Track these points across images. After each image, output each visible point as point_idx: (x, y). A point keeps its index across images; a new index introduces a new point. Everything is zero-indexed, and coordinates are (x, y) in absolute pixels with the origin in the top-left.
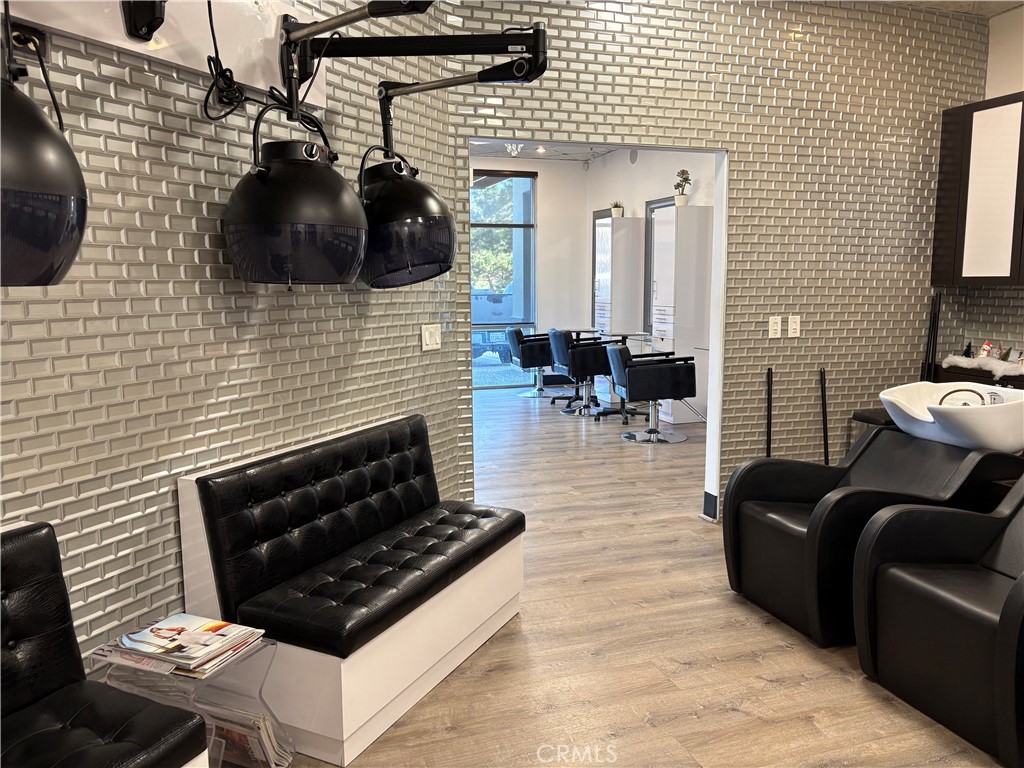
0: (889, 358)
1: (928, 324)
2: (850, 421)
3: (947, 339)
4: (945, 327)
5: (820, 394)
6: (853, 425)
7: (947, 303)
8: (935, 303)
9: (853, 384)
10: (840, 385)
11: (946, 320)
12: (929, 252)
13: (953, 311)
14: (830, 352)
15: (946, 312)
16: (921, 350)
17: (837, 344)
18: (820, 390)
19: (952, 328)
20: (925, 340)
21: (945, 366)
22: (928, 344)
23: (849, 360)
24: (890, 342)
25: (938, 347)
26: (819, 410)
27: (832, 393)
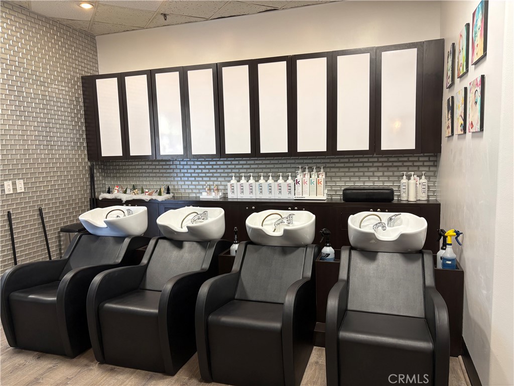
0: (74, 198)
1: (89, 180)
2: (59, 233)
3: (99, 186)
4: (97, 180)
5: (40, 221)
6: (61, 235)
7: (96, 169)
8: (91, 169)
9: (58, 214)
10: (51, 215)
11: (97, 177)
12: (85, 144)
13: (99, 172)
14: (43, 198)
15: (96, 173)
16: (88, 192)
17: (46, 193)
18: (40, 219)
19: (100, 180)
20: (89, 187)
21: (100, 199)
22: (91, 189)
23: (54, 201)
24: (73, 190)
25: (96, 190)
26: (41, 230)
27: (47, 220)
